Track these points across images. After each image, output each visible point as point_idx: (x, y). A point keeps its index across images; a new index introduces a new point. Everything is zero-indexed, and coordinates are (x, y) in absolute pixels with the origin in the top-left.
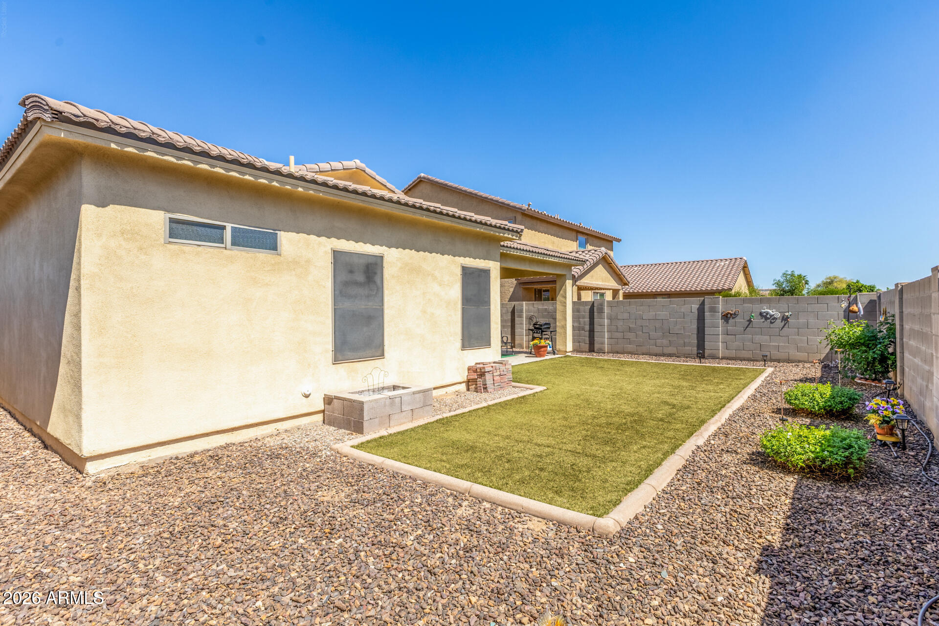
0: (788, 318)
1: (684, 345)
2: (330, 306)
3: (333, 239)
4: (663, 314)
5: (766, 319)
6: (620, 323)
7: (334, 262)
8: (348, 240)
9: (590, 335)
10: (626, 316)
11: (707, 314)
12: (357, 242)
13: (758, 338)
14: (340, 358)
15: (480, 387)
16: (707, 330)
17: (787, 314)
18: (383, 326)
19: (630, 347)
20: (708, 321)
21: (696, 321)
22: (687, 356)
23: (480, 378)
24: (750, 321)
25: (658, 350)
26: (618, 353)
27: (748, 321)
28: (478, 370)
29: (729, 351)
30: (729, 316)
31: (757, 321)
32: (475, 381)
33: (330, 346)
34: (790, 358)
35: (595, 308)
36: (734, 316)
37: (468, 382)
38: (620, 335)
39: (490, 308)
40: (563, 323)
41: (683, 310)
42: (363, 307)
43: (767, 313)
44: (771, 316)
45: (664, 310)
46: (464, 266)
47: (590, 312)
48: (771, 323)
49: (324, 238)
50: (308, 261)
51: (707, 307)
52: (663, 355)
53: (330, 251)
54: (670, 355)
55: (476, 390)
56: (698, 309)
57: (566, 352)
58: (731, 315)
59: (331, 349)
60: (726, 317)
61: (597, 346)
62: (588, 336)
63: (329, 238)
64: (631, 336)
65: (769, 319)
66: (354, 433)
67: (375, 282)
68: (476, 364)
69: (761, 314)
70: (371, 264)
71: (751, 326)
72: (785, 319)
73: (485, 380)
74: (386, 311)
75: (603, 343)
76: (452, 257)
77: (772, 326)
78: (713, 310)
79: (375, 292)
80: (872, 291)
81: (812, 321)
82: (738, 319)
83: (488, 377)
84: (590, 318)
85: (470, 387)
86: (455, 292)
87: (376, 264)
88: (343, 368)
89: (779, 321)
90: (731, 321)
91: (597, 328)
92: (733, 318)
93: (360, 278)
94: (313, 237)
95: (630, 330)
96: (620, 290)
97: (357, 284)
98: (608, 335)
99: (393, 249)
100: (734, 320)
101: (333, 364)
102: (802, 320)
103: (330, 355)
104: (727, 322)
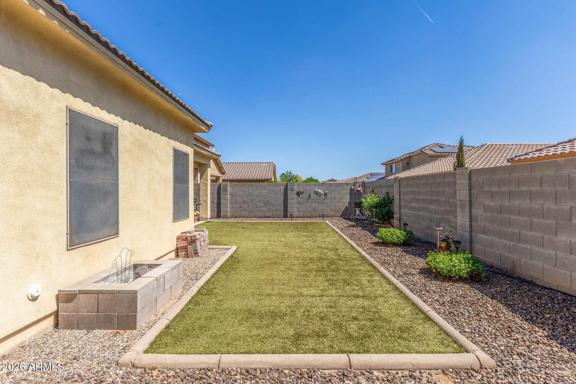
0: (327, 194)
1: (276, 210)
2: (65, 178)
3: (68, 95)
4: (265, 192)
5: (317, 194)
6: (238, 198)
7: (70, 123)
8: (85, 101)
9: (217, 206)
10: (242, 193)
11: (289, 192)
12: (94, 106)
13: (314, 205)
14: (76, 241)
15: (191, 252)
16: (289, 201)
17: (326, 192)
18: (118, 202)
19: (244, 213)
20: (289, 196)
21: (283, 196)
22: (278, 217)
23: (190, 245)
24: (310, 196)
25: (261, 214)
26: (236, 217)
27: (309, 196)
28: (189, 239)
29: (300, 213)
30: (300, 193)
31: (313, 195)
32: (185, 248)
33: (64, 229)
34: (328, 215)
35: (221, 188)
36: (302, 193)
37: (177, 251)
38: (238, 206)
39: (189, 186)
40: (205, 198)
41: (276, 190)
42: (100, 181)
43: (318, 191)
44: (319, 193)
45: (265, 189)
46: (175, 148)
47: (218, 191)
48: (320, 197)
49: (58, 90)
50: (37, 116)
51: (289, 188)
52: (265, 217)
53: (65, 109)
54: (268, 217)
55: (187, 256)
56: (284, 189)
57: (207, 218)
58: (301, 192)
59: (66, 232)
60: (298, 194)
61: (222, 214)
62: (216, 207)
63: (64, 92)
64: (245, 206)
65: (318, 194)
66: (122, 332)
67: (111, 154)
68: (182, 233)
69: (315, 192)
70: (107, 133)
71: (310, 198)
72: (325, 194)
73: (196, 246)
74: (120, 186)
75: (226, 211)
76: (168, 139)
77: (320, 198)
78: (292, 190)
79: (111, 164)
80: (317, 182)
81: (337, 195)
82: (304, 195)
83: (198, 243)
84: (217, 195)
85: (179, 254)
86: (168, 171)
87: (112, 134)
88: (79, 253)
89: (323, 195)
90: (301, 196)
91: (222, 201)
92: (302, 194)
93: (98, 148)
94: (43, 86)
95: (244, 202)
96: (220, 177)
97: (93, 153)
98: (230, 206)
99: (126, 122)
100: (302, 195)
101: (68, 250)
102: (333, 195)
103: (64, 240)
104: (299, 196)
